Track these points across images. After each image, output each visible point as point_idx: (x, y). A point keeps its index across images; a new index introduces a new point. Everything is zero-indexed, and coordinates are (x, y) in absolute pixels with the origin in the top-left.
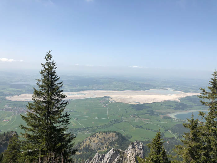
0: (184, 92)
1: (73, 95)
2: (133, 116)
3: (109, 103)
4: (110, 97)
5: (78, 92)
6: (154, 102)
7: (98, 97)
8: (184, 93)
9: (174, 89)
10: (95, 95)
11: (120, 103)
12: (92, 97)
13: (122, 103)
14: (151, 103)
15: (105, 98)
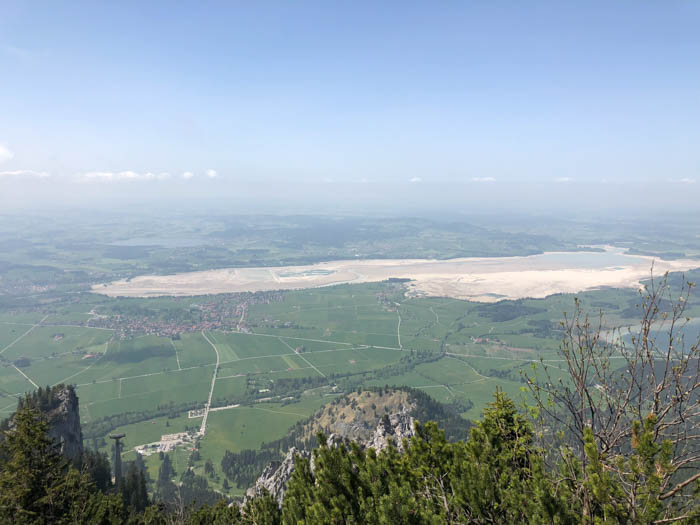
0: (662, 256)
1: (294, 274)
2: (481, 340)
3: (404, 298)
4: (409, 280)
5: (309, 268)
6: (556, 295)
7: (369, 281)
8: (661, 261)
9: (627, 249)
10: (362, 276)
11: (440, 298)
12: (350, 282)
13: (446, 298)
14: (544, 296)
15: (393, 284)
